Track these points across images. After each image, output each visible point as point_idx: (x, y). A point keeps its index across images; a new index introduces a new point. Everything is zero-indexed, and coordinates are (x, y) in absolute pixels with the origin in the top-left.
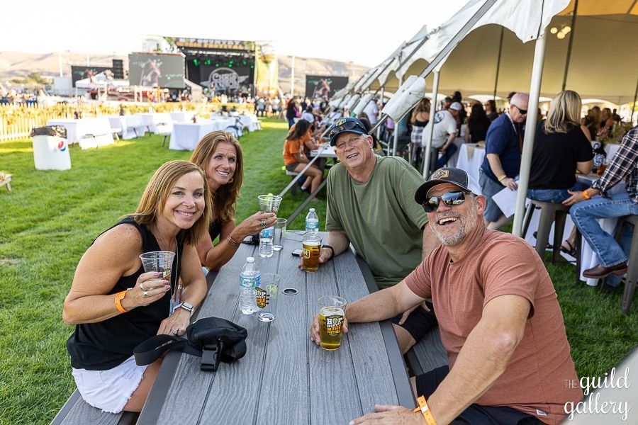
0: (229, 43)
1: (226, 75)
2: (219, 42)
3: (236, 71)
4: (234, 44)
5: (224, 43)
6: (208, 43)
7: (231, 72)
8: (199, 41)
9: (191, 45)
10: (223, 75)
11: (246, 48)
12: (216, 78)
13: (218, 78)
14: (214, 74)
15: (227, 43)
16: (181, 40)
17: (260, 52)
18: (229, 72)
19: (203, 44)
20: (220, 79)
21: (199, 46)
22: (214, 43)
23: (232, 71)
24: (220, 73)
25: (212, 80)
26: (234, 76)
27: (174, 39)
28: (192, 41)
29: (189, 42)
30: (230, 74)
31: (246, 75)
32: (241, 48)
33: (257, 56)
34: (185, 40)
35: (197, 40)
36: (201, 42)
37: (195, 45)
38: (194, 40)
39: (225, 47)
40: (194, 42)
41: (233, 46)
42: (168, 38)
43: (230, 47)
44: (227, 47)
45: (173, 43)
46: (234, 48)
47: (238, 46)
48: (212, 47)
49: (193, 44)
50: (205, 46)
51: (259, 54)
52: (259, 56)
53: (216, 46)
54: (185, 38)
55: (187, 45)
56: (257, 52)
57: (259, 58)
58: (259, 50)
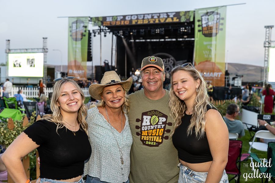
0: (161, 17)
2: (150, 17)
3: (173, 56)
4: (168, 16)
5: (156, 17)
6: (137, 19)
7: (169, 58)
8: (127, 18)
9: (118, 23)
11: (183, 20)
15: (159, 17)
16: (108, 20)
17: (200, 23)
19: (131, 21)
21: (127, 23)
22: (143, 19)
23: (170, 56)
26: (171, 61)
27: (101, 20)
28: (119, 19)
29: (116, 20)
30: (168, 59)
31: (185, 60)
32: (176, 20)
33: (197, 29)
34: (112, 19)
35: (124, 17)
36: (130, 19)
37: (122, 23)
38: (122, 17)
39: (157, 22)
40: (121, 20)
41: (166, 19)
42: (94, 19)
43: (162, 21)
44: (159, 21)
45: (100, 23)
46: (167, 21)
47: (172, 19)
48: (142, 23)
49: (121, 22)
50: (134, 23)
51: (199, 26)
52: (200, 28)
53: (146, 22)
54: (113, 17)
55: (114, 24)
56: (197, 24)
57: (199, 31)
58: (199, 21)
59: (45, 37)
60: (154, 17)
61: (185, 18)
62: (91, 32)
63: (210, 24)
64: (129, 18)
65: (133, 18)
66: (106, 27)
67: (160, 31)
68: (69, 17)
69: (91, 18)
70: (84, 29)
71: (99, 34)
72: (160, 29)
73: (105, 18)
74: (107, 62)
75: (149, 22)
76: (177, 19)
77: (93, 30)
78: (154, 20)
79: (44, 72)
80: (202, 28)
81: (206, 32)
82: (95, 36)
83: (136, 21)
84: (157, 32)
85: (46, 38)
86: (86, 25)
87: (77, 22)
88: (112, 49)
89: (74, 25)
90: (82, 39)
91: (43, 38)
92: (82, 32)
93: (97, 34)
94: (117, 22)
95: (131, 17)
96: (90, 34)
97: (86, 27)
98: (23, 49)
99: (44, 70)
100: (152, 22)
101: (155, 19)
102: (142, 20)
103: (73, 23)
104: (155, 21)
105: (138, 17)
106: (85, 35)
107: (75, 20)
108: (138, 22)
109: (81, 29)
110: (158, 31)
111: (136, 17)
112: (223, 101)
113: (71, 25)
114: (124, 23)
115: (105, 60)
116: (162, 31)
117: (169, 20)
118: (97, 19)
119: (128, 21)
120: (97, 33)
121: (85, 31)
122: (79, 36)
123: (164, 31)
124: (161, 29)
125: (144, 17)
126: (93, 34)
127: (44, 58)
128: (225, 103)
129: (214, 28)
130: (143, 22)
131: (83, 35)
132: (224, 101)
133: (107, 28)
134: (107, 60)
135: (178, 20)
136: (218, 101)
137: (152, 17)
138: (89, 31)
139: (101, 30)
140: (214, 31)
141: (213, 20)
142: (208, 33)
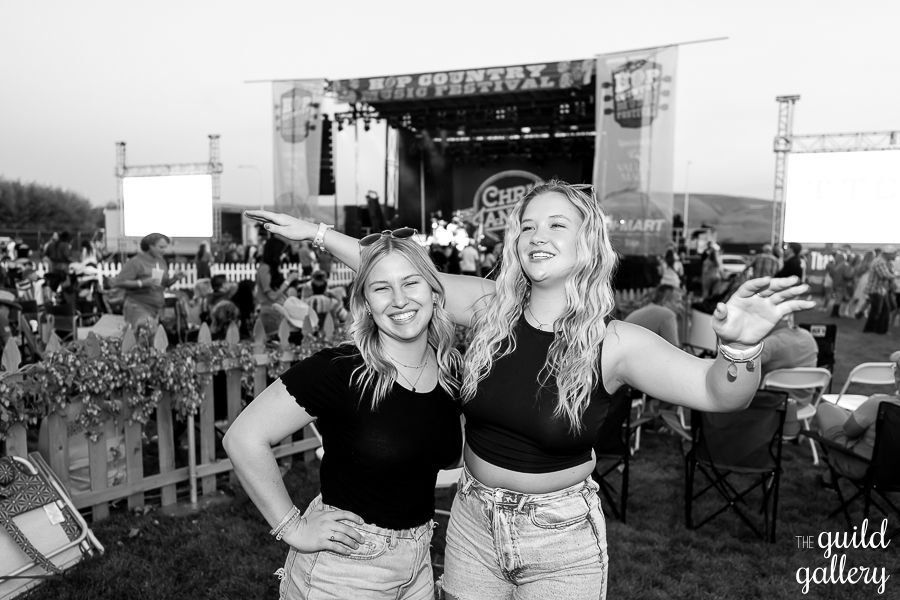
0: (510, 75)
1: (516, 189)
2: (479, 77)
4: (527, 73)
5: (495, 77)
6: (448, 83)
7: (533, 182)
8: (422, 82)
9: (399, 96)
10: (509, 191)
11: (565, 83)
12: (490, 200)
13: (497, 198)
14: (488, 188)
15: (503, 76)
17: (609, 91)
18: (525, 182)
19: (431, 89)
20: (501, 202)
21: (421, 94)
22: (463, 83)
23: (535, 177)
24: (503, 184)
25: (481, 205)
27: (355, 86)
28: (401, 84)
29: (394, 88)
32: (546, 84)
33: (601, 105)
34: (384, 83)
35: (415, 77)
36: (429, 83)
37: (410, 95)
38: (409, 80)
39: (498, 89)
40: (407, 86)
41: (522, 82)
42: (339, 85)
43: (512, 87)
44: (504, 86)
45: (353, 96)
46: (525, 87)
47: (538, 81)
48: (459, 92)
49: (406, 92)
50: (439, 93)
51: (607, 98)
52: (610, 105)
53: (470, 91)
54: (386, 77)
55: (388, 97)
56: (601, 93)
57: (607, 112)
58: (606, 85)
59: (214, 133)
60: (490, 76)
61: (572, 78)
62: (331, 118)
63: (635, 92)
64: (426, 80)
65: (436, 81)
66: (371, 104)
67: (505, 114)
68: (274, 81)
69: (331, 83)
70: (313, 111)
71: (350, 123)
72: (505, 109)
73: (364, 83)
74: (373, 196)
75: (478, 89)
76: (549, 81)
77: (336, 115)
78: (490, 84)
79: (214, 224)
80: (615, 103)
81: (626, 115)
82: (340, 129)
83: (446, 88)
84: (498, 117)
85: (217, 137)
86: (315, 100)
87: (293, 93)
88: (387, 161)
89: (288, 102)
90: (307, 135)
91: (210, 137)
92: (306, 118)
93: (345, 124)
94: (396, 92)
95: (432, 79)
96: (327, 125)
97: (316, 106)
98: (159, 166)
99: (214, 219)
100: (485, 90)
101: (494, 82)
102: (460, 86)
103: (284, 96)
104: (494, 86)
105: (449, 78)
106: (313, 128)
107: (289, 87)
108: (449, 90)
109: (305, 112)
110: (500, 114)
111: (445, 78)
112: (642, 291)
113: (278, 103)
114: (414, 92)
115: (370, 192)
116: (512, 114)
117: (529, 85)
118: (345, 83)
119: (425, 90)
120: (346, 121)
121: (316, 117)
122: (301, 131)
123: (516, 114)
124: (509, 109)
125: (465, 76)
126: (335, 125)
127: (215, 188)
128: (646, 296)
129: (647, 103)
130: (463, 89)
131: (309, 127)
132: (645, 291)
133: (371, 109)
134: (372, 189)
135: (552, 84)
136: (628, 291)
137: (487, 77)
138: (326, 116)
139: (355, 114)
140: (646, 112)
141: (644, 83)
142: (630, 118)
